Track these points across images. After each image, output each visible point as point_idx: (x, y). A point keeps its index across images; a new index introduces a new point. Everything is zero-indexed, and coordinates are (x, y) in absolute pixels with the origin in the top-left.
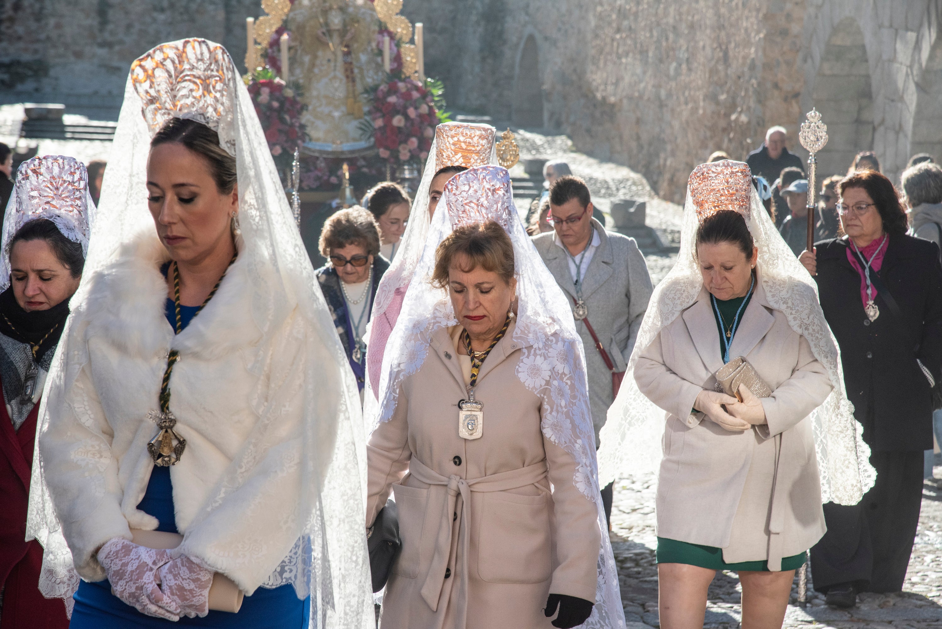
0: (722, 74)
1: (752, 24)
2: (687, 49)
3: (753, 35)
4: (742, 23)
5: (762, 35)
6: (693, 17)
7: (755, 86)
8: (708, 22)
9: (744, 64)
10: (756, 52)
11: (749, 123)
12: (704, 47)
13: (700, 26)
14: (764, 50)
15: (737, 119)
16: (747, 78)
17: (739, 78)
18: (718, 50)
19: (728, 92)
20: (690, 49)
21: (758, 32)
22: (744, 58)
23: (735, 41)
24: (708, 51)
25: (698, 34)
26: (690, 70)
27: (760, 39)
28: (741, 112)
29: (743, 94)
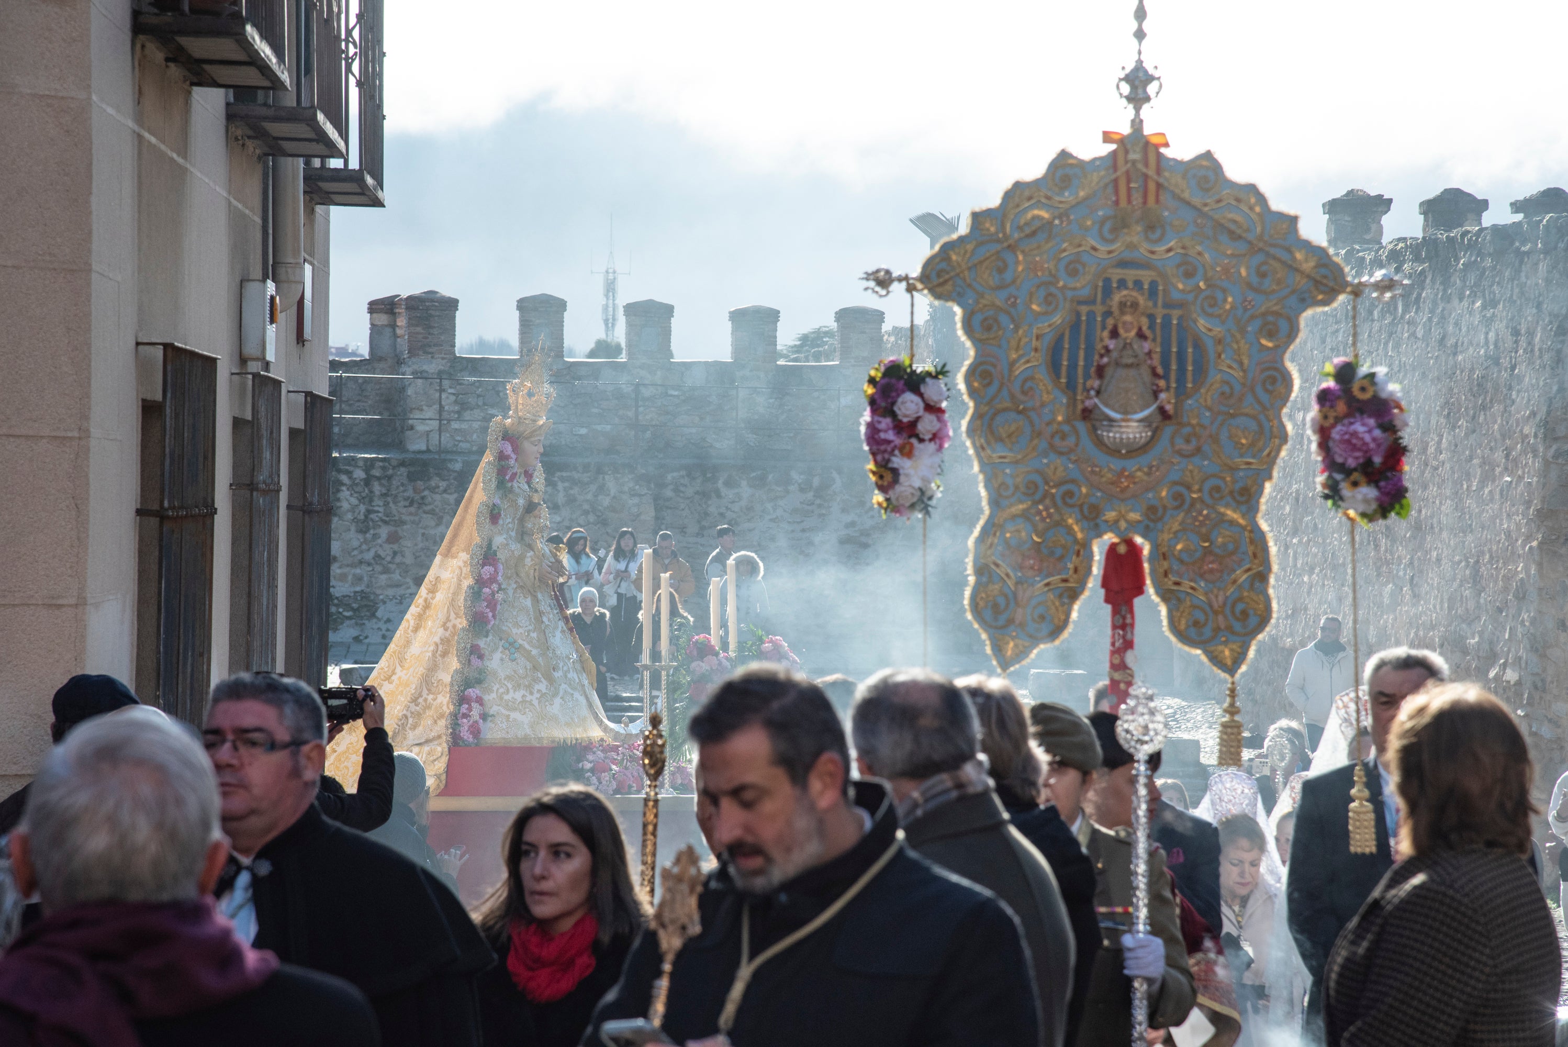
0: (1471, 605)
1: (1518, 525)
2: (1411, 563)
3: (1520, 542)
4: (1501, 524)
5: (1535, 544)
6: (1420, 511)
7: (1527, 624)
8: (1444, 520)
9: (1506, 589)
10: (1526, 569)
11: (1519, 683)
12: (1439, 560)
13: (1432, 527)
14: (1540, 565)
15: (1497, 678)
16: (1512, 611)
17: (1500, 610)
18: (1463, 564)
19: (1481, 634)
20: (1416, 563)
21: (1529, 538)
22: (1507, 579)
23: (1490, 551)
24: (1446, 565)
25: (1429, 538)
26: (1417, 596)
27: (1531, 548)
28: (1504, 666)
29: (1507, 637)
